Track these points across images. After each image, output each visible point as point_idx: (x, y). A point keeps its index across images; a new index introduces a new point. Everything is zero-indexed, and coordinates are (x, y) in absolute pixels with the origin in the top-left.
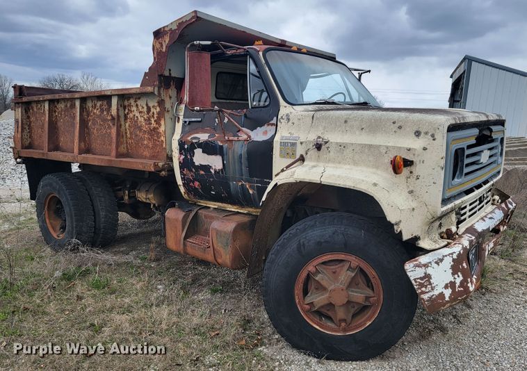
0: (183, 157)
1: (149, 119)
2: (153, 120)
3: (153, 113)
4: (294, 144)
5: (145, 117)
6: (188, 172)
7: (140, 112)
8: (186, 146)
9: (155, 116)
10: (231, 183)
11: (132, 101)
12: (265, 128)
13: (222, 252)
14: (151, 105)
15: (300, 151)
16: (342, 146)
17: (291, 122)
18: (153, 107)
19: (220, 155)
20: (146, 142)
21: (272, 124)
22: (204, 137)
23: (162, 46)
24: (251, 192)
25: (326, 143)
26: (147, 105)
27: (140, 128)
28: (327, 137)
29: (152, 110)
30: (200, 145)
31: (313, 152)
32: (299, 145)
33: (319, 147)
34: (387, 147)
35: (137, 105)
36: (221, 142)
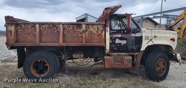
0: (111, 41)
1: (98, 31)
2: (99, 32)
3: (100, 30)
4: (148, 37)
5: (96, 31)
6: (113, 45)
7: (94, 29)
8: (113, 38)
9: (101, 30)
10: (128, 47)
11: (90, 26)
12: (139, 33)
13: (129, 65)
14: (99, 27)
15: (150, 38)
16: (160, 37)
17: (146, 32)
18: (100, 28)
19: (126, 40)
20: (96, 38)
21: (141, 33)
22: (120, 36)
23: (107, 12)
24: (135, 48)
25: (157, 36)
26: (98, 27)
27: (94, 34)
28: (156, 35)
29: (99, 29)
30: (118, 38)
31: (154, 38)
32: (150, 37)
33: (155, 37)
34: (169, 37)
35: (93, 27)
36: (126, 37)
